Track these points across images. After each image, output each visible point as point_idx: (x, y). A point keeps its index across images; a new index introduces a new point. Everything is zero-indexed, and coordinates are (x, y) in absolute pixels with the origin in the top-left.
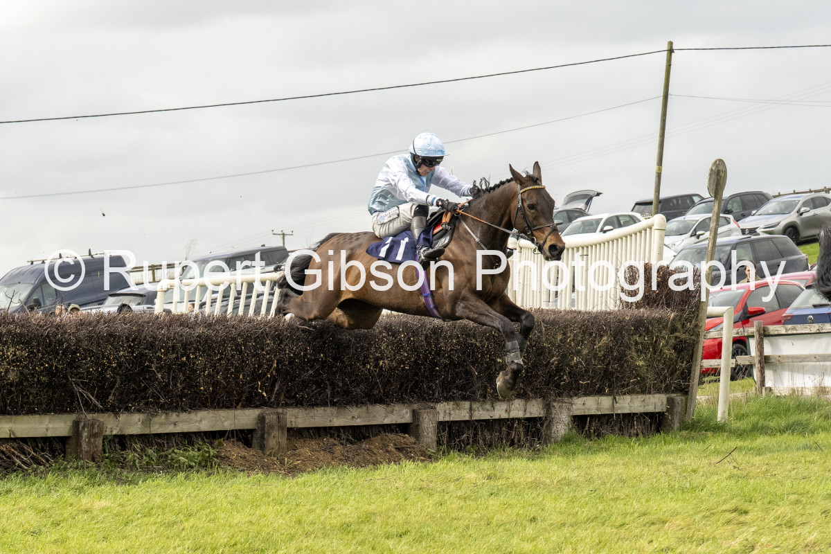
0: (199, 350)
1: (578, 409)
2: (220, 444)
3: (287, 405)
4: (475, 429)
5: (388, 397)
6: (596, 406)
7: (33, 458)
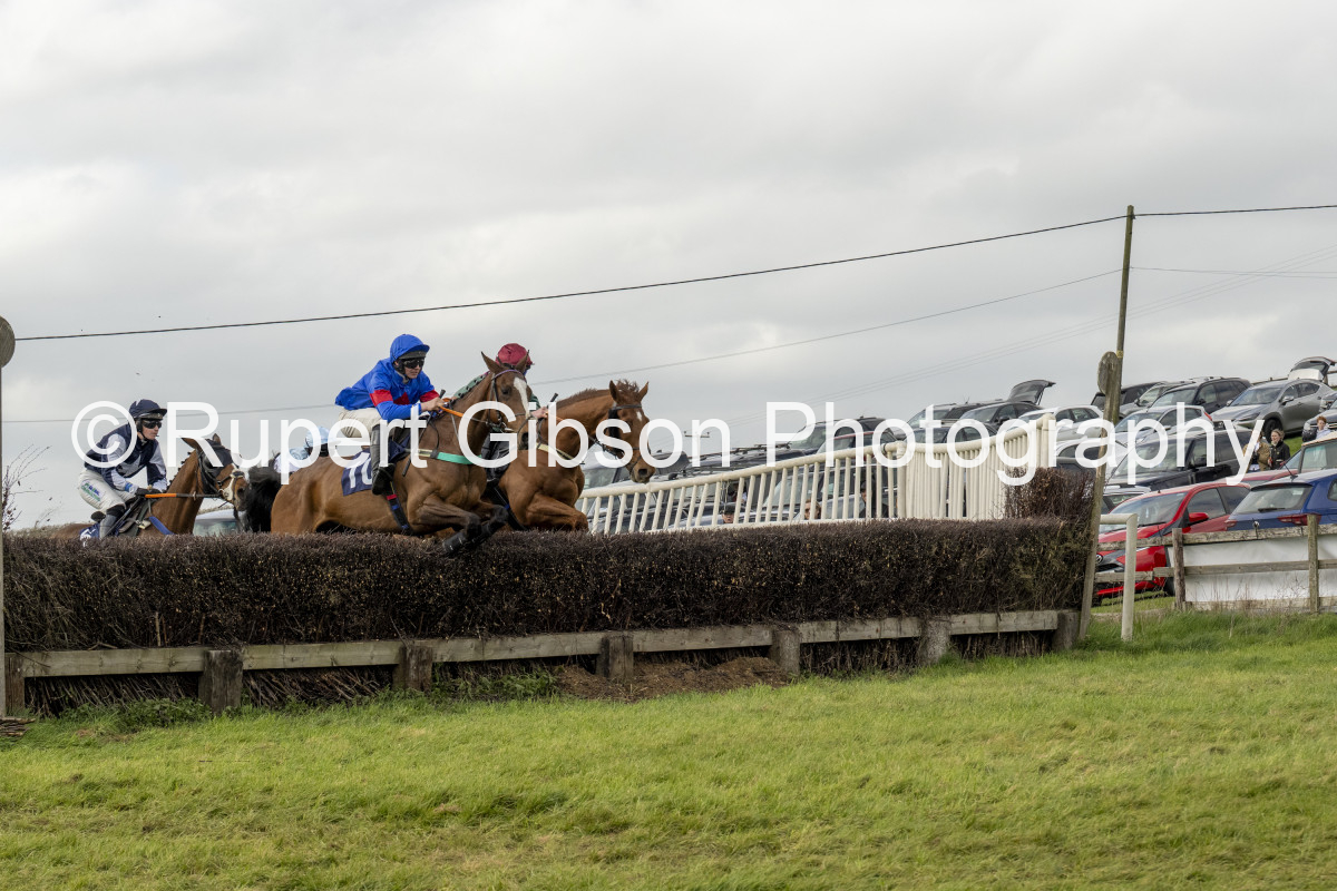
0: (535, 569)
1: (957, 628)
2: (561, 671)
3: (633, 628)
4: (843, 652)
5: (744, 617)
6: (977, 624)
7: (357, 688)
